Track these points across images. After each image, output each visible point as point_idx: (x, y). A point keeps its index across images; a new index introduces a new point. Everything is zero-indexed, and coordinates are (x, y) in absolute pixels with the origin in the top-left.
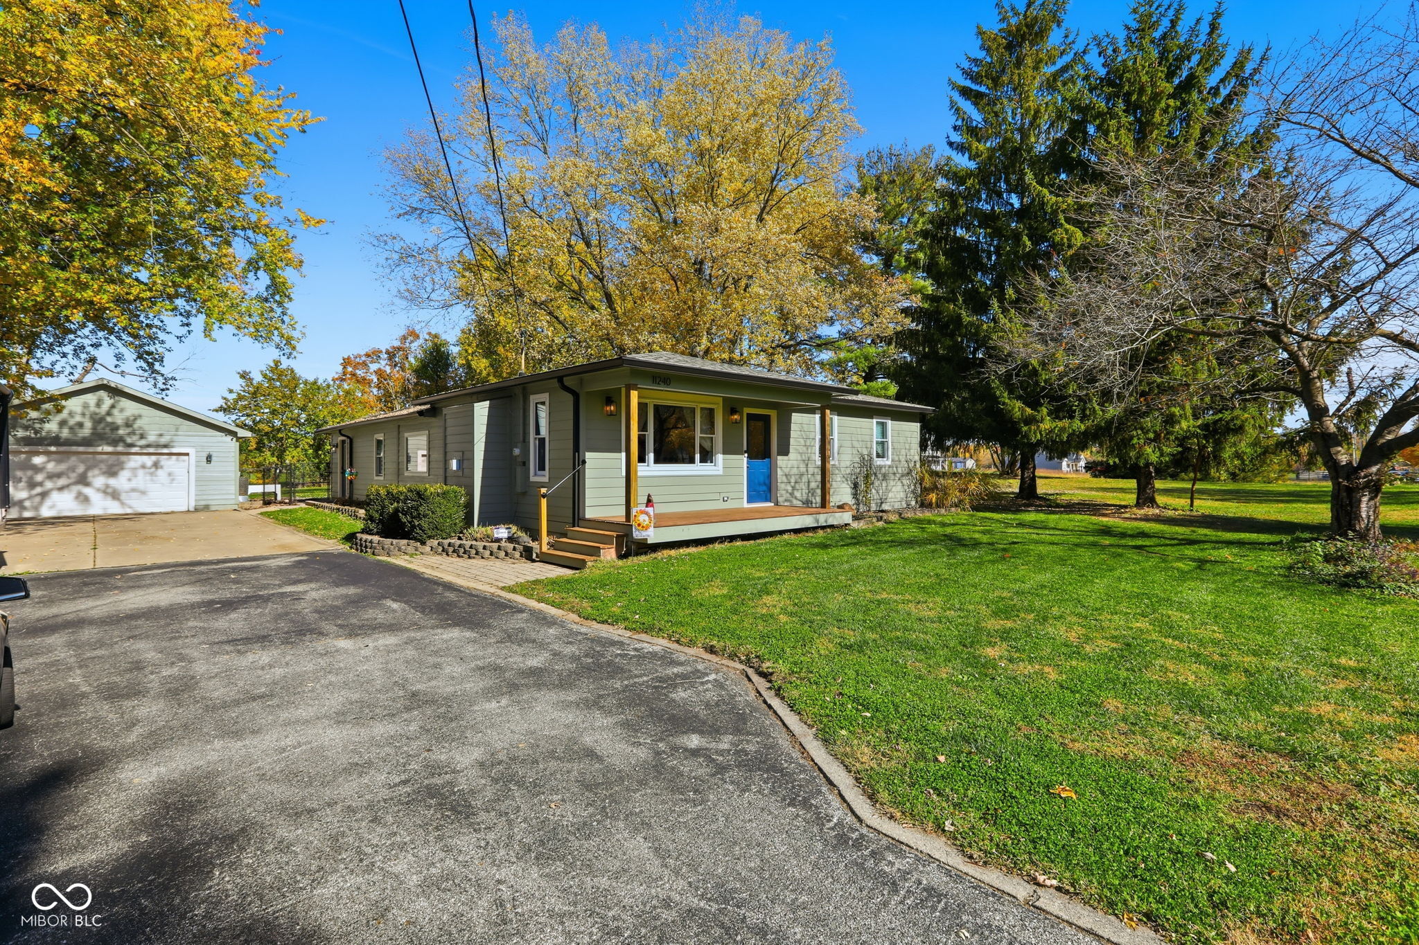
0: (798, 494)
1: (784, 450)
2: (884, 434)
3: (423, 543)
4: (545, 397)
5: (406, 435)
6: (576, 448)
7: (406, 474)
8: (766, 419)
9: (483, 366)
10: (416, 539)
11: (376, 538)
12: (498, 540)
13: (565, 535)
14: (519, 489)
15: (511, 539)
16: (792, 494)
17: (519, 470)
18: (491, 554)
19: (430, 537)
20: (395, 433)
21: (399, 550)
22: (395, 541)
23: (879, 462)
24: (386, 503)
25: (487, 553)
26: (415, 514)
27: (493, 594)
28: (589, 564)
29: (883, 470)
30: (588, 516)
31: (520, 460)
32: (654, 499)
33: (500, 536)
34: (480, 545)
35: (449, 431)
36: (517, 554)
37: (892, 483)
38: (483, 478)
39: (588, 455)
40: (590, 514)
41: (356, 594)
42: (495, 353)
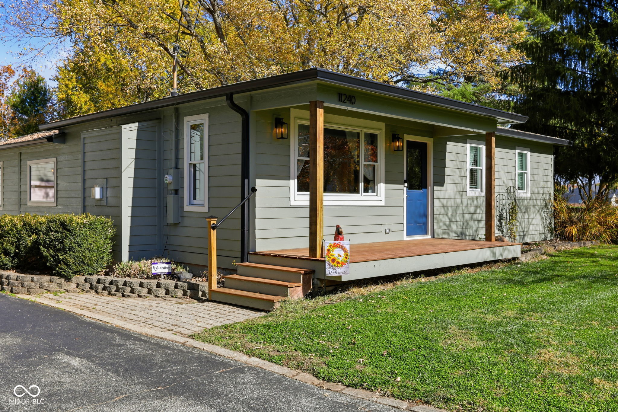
0: (454, 227)
1: (440, 182)
2: (523, 166)
3: (68, 279)
4: (203, 119)
5: (29, 163)
6: (245, 174)
7: (29, 204)
8: (423, 147)
9: (83, 101)
10: (60, 275)
11: (13, 274)
12: (156, 276)
13: (235, 271)
14: (171, 220)
15: (171, 275)
16: (449, 226)
17: (171, 199)
18: (150, 292)
19: (75, 273)
20: (16, 162)
21: (41, 287)
22: (36, 277)
23: (521, 194)
24: (24, 234)
25: (144, 291)
26: (59, 247)
27: (184, 344)
28: (277, 305)
29: (525, 202)
30: (259, 249)
31: (172, 187)
32: (344, 230)
33: (159, 271)
34: (136, 282)
35: (89, 156)
36: (180, 293)
37: (532, 216)
38: (134, 207)
39: (259, 182)
40: (260, 247)
41: (17, 346)
42: (95, 88)
